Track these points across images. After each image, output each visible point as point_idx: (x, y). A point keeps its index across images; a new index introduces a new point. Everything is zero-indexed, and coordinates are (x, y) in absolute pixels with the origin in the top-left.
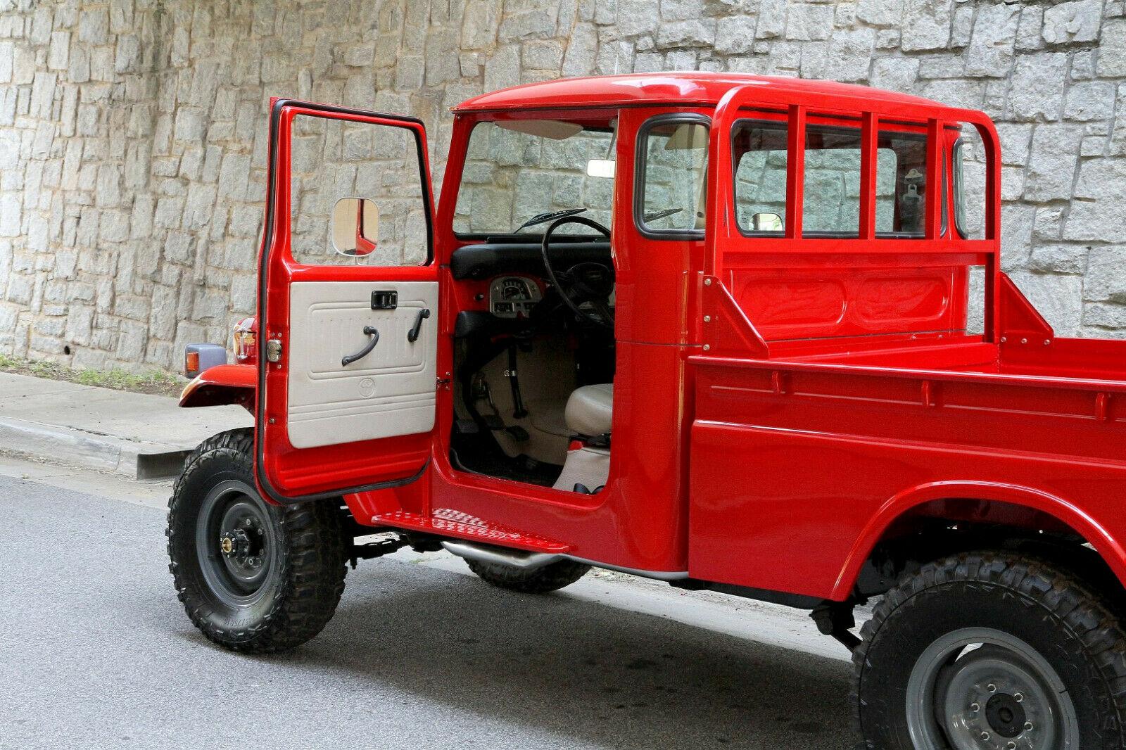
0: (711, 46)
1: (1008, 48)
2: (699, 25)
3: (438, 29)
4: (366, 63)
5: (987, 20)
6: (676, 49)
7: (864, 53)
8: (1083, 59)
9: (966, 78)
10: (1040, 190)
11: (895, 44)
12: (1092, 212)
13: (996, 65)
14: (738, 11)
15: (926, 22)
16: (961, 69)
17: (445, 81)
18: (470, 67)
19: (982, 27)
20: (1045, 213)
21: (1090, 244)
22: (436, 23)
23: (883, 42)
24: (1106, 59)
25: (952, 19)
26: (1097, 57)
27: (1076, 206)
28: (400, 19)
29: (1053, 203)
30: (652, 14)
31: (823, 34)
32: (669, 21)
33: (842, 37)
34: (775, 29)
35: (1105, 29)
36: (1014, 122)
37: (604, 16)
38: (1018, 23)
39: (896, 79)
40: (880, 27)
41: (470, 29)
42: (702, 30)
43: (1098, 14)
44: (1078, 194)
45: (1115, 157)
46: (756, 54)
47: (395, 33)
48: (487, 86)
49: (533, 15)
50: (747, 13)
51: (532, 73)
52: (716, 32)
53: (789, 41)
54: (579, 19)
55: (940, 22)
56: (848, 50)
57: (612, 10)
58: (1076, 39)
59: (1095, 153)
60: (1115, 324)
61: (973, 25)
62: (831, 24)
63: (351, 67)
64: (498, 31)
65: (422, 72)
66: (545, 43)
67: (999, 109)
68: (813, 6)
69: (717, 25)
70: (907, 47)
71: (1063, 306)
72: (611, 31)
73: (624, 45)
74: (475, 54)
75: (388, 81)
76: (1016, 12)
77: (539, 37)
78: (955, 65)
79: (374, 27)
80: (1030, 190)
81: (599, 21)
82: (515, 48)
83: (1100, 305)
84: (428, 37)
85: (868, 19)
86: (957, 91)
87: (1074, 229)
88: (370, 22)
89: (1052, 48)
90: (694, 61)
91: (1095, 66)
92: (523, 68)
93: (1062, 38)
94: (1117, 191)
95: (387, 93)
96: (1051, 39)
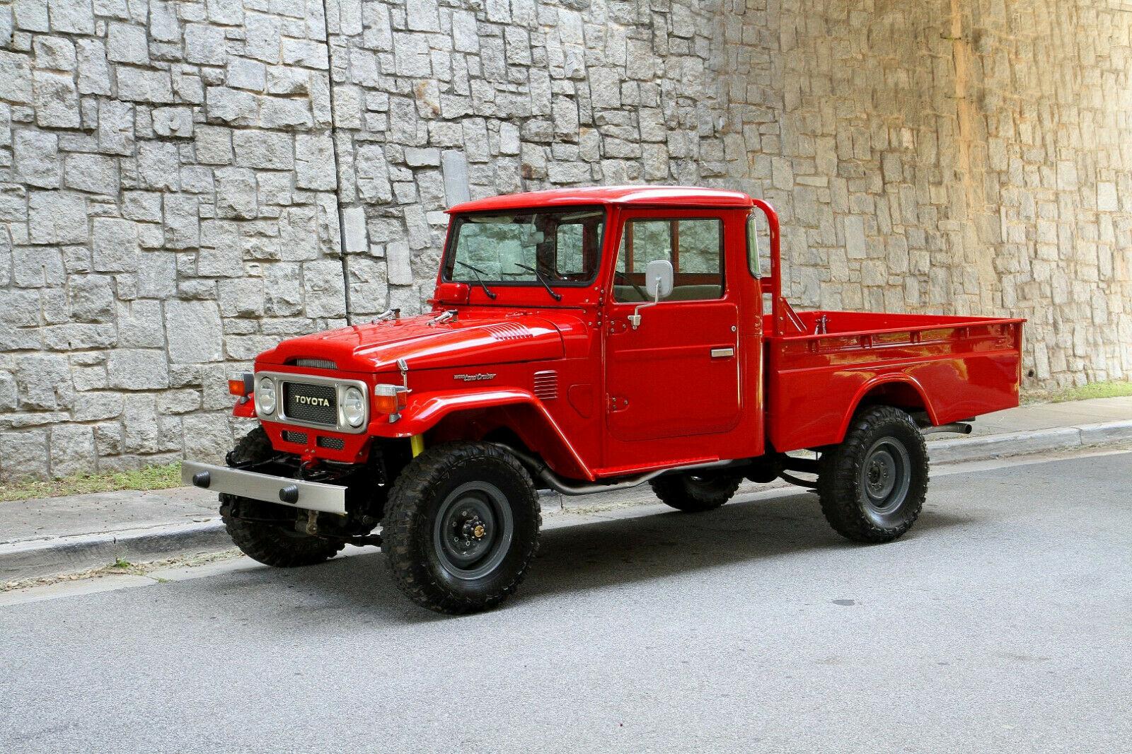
1: (130, 135)
5: (109, 111)
7: (3, 123)
8: (186, 149)
9: (100, 154)
10: (177, 240)
11: (30, 120)
12: (214, 256)
13: (123, 146)
15: (56, 105)
16: (96, 147)
19: (106, 116)
20: (182, 257)
21: (217, 278)
23: (19, 116)
24: (202, 151)
25: (80, 107)
26: (195, 149)
27: (204, 252)
29: (187, 250)
35: (197, 131)
36: (147, 190)
38: (134, 116)
39: (39, 148)
40: (13, 103)
43: (190, 119)
44: (203, 244)
45: (222, 219)
55: (70, 107)
58: (178, 134)
59: (208, 215)
60: (245, 332)
61: (98, 113)
67: (134, 180)
70: (43, 123)
71: (208, 322)
76: (130, 109)
78: (89, 143)
80: (171, 240)
83: (233, 319)
85: (2, 95)
86: (96, 163)
87: (205, 269)
89: (161, 139)
91: (195, 154)
93: (167, 133)
94: (228, 242)
96: (161, 132)
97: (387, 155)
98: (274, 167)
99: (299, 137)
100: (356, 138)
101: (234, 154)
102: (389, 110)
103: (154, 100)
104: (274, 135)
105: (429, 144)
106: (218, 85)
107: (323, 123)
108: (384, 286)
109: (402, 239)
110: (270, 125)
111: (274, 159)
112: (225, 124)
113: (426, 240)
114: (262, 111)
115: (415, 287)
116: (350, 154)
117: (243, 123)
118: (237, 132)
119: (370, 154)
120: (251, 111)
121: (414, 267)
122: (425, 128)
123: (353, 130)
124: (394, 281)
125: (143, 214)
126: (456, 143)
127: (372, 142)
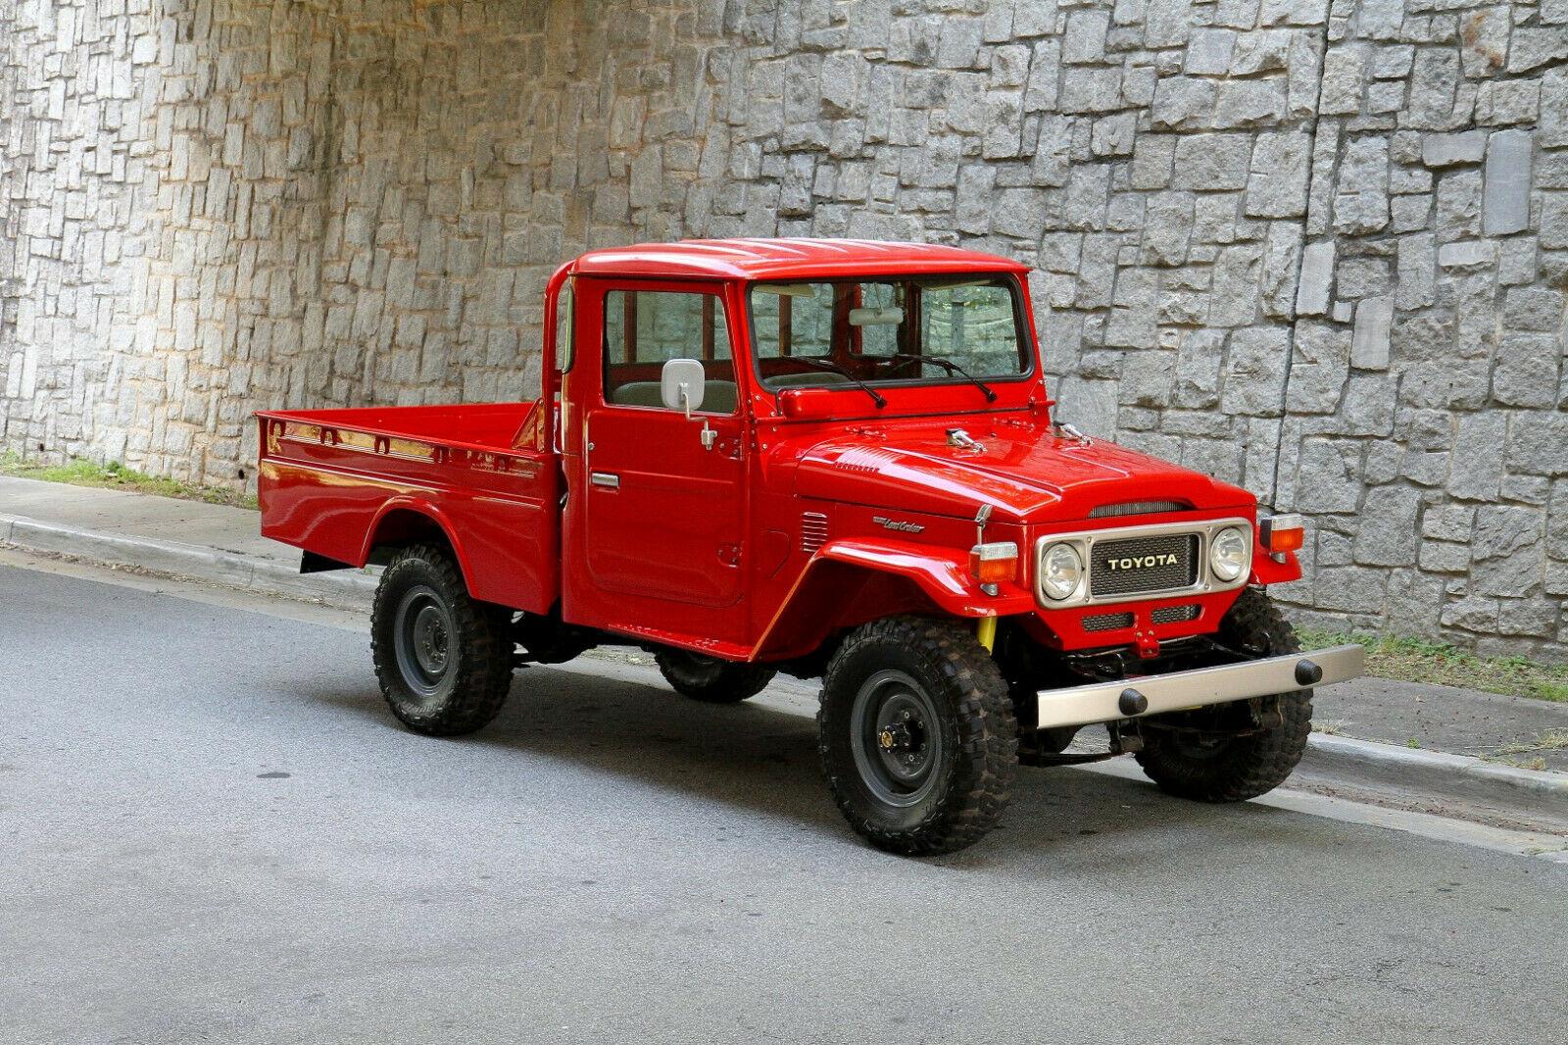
0: (827, 149)
1: (1064, 159)
2: (817, 127)
3: (590, 127)
4: (525, 161)
5: (1049, 130)
6: (798, 152)
7: (953, 160)
8: (1121, 170)
9: (1033, 187)
10: (1087, 297)
11: (977, 152)
12: (1126, 318)
13: (1056, 175)
14: (850, 114)
15: (1001, 131)
16: (1029, 178)
17: (595, 181)
18: (618, 168)
19: (1045, 137)
20: (1093, 320)
21: (1126, 350)
22: (588, 120)
23: (967, 150)
24: (1138, 171)
25: (1022, 129)
26: (1131, 170)
27: (1116, 313)
28: (555, 115)
29: (1097, 310)
30: (776, 114)
31: (919, 141)
32: (792, 123)
33: (934, 143)
34: (880, 133)
35: (1138, 143)
36: (1068, 231)
37: (737, 116)
38: (1073, 134)
39: (977, 186)
40: (965, 134)
41: (618, 127)
42: (820, 133)
43: (1133, 128)
44: (1117, 301)
45: (1144, 266)
46: (864, 158)
47: (551, 129)
48: (632, 187)
49: (674, 114)
50: (858, 117)
51: (672, 175)
52: (831, 136)
53: (891, 146)
54: (715, 118)
55: (1012, 131)
56: (939, 157)
57: (742, 110)
58: (1118, 151)
59: (1129, 262)
60: (1140, 427)
61: (1038, 135)
62: (926, 129)
63: (511, 165)
64: (643, 130)
65: (575, 172)
66: (685, 143)
67: (1057, 218)
68: (911, 111)
69: (832, 129)
70: (987, 155)
71: (1104, 410)
72: (741, 132)
73: (753, 147)
74: (623, 154)
75: (543, 181)
76: (1071, 124)
77: (678, 137)
78: (1023, 174)
79: (531, 122)
80: (1081, 297)
81: (732, 121)
82: (657, 148)
83: (1131, 409)
84: (580, 136)
85: (956, 126)
86: (1026, 199)
87: (1114, 337)
88: (527, 118)
89: (1099, 159)
90: (812, 164)
91: (1130, 177)
92: (665, 169)
93: (1107, 151)
94: (1145, 299)
95: (542, 193)
96: (1098, 151)
97: (1392, 152)
98: (1219, 186)
99: (1262, 137)
100: (1348, 128)
101: (1173, 171)
102: (1411, 73)
103: (1097, 108)
104: (1226, 138)
105: (1472, 124)
106: (1174, 74)
107: (1297, 111)
108: (1344, 370)
109: (1385, 293)
110: (1227, 125)
111: (1223, 175)
112: (1170, 130)
113: (1426, 293)
114: (1219, 104)
115: (1393, 375)
116: (1329, 155)
117: (1192, 126)
118: (1183, 139)
119: (1363, 153)
120: (1204, 106)
121: (1395, 340)
122: (1471, 96)
123: (1343, 116)
124: (1359, 363)
125: (1059, 263)
126: (1522, 116)
127: (1373, 133)
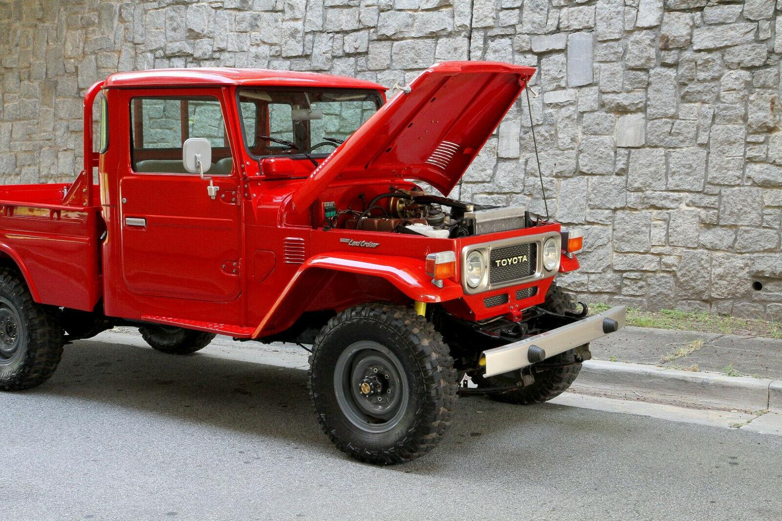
0: (192, 55)
1: (329, 55)
2: (186, 44)
3: (52, 47)
4: (14, 66)
5: (319, 41)
6: (175, 57)
7: (264, 58)
8: (362, 60)
9: (311, 70)
10: (346, 126)
11: (279, 53)
13: (324, 64)
14: (204, 36)
15: (292, 42)
16: (309, 66)
17: (57, 75)
18: (70, 67)
19: (317, 44)
22: (51, 43)
23: (273, 53)
24: (371, 61)
25: (304, 41)
26: (367, 60)
28: (31, 41)
30: (162, 37)
31: (245, 49)
32: (171, 42)
33: (253, 50)
34: (222, 45)
35: (370, 46)
37: (139, 39)
38: (333, 42)
40: (271, 45)
41: (69, 46)
42: (187, 46)
43: (367, 38)
46: (214, 59)
47: (29, 49)
48: (80, 78)
49: (101, 39)
50: (209, 37)
51: (103, 70)
52: (194, 48)
53: (229, 52)
54: (126, 41)
55: (298, 42)
56: (257, 57)
57: (142, 36)
58: (358, 51)
61: (313, 44)
62: (249, 43)
63: (6, 68)
64: (84, 48)
65: (45, 70)
66: (109, 54)
68: (240, 33)
69: (194, 44)
70: (284, 55)
72: (142, 47)
73: (149, 55)
74: (73, 60)
75: (26, 76)
76: (331, 37)
77: (105, 51)
78: (306, 64)
79: (17, 45)
80: (342, 127)
81: (136, 42)
82: (93, 57)
84: (47, 52)
85: (266, 41)
88: (15, 43)
89: (348, 55)
90: (184, 63)
91: (367, 64)
92: (98, 68)
93: (352, 51)
95: (26, 82)
96: (347, 51)
97: (515, 45)
98: (418, 67)
99: (440, 41)
100: (489, 34)
101: (392, 60)
102: (522, 5)
103: (346, 29)
104: (420, 42)
105: (558, 30)
106: (389, 10)
107: (460, 26)
108: (494, 159)
109: (515, 118)
110: (420, 35)
111: (420, 61)
112: (388, 38)
113: (538, 118)
114: (415, 25)
115: (522, 160)
116: (480, 49)
117: (401, 36)
118: (396, 43)
119: (498, 47)
120: (407, 26)
121: (523, 142)
122: (557, 15)
123: (485, 28)
124: (503, 155)
125: (329, 109)
126: (586, 25)
127: (503, 36)
